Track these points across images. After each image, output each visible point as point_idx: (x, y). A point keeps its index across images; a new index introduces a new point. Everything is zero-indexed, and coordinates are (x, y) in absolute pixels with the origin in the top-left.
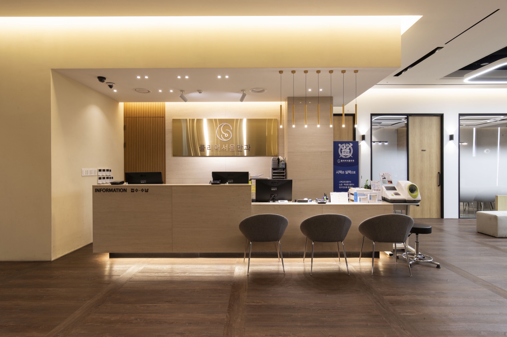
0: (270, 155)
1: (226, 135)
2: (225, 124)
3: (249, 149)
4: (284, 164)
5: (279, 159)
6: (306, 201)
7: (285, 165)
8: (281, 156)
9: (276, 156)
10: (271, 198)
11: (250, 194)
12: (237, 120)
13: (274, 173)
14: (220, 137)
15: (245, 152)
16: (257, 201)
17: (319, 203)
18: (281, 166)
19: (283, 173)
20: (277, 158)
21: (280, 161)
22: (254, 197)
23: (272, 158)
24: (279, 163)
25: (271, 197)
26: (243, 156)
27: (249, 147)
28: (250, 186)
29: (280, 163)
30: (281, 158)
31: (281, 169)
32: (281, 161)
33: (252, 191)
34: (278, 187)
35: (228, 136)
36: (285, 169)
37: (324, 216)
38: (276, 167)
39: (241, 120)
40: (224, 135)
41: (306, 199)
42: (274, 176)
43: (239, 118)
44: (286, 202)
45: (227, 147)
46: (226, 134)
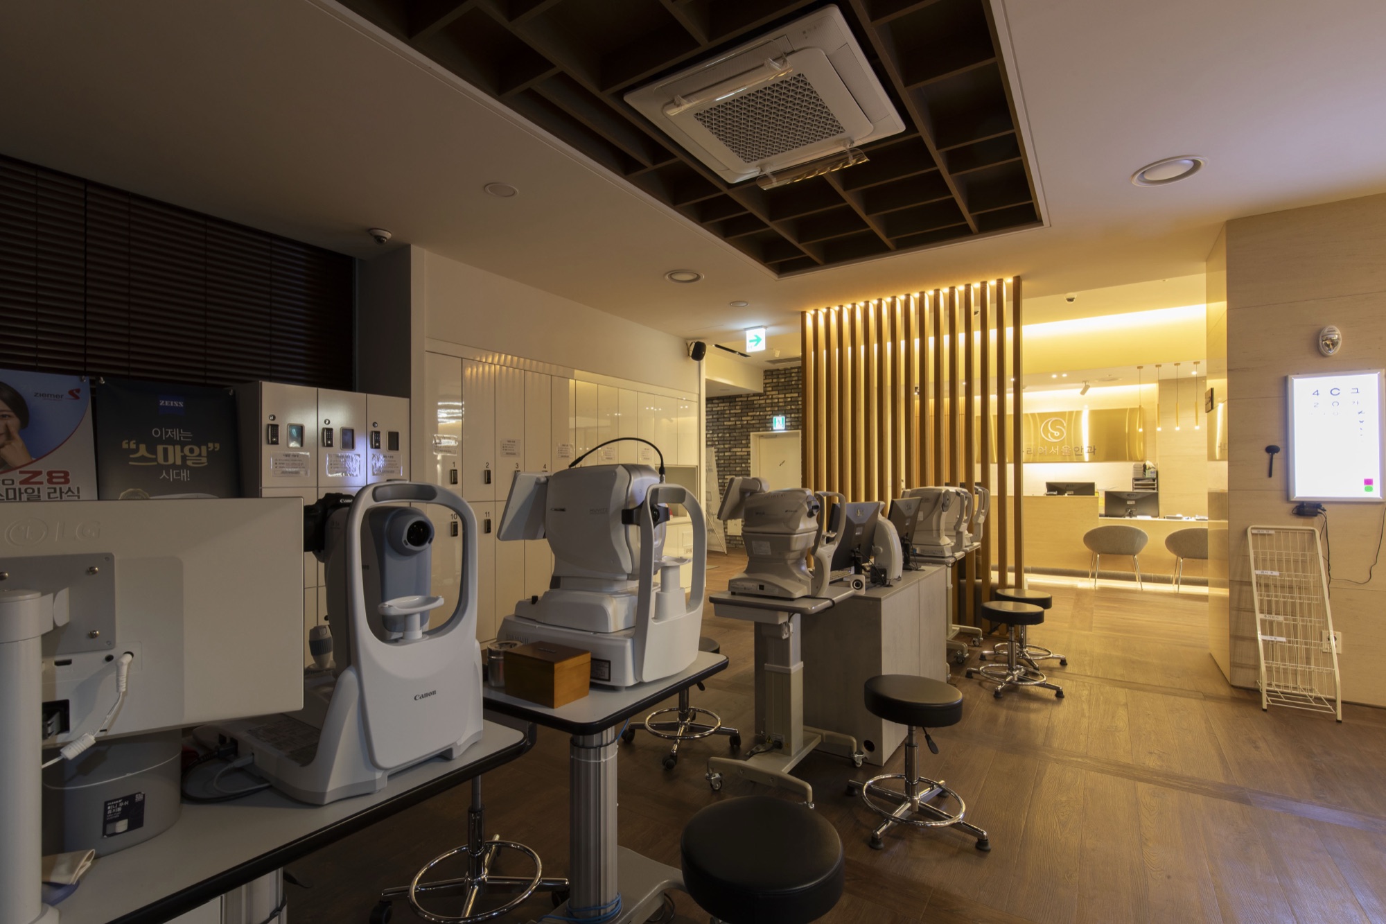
0: (1131, 459)
1: (1057, 434)
2: (1054, 419)
3: (1093, 451)
4: (1154, 472)
5: (1145, 466)
6: (1180, 518)
7: (1155, 474)
8: (1150, 461)
9: (1142, 461)
10: (1128, 513)
11: (1097, 507)
12: (1071, 413)
13: (1136, 485)
14: (1048, 437)
15: (1086, 456)
16: (1106, 515)
17: (1197, 520)
18: (1148, 474)
19: (1154, 485)
20: (1142, 464)
21: (1147, 468)
22: (1102, 511)
23: (1134, 463)
24: (1144, 471)
25: (1126, 511)
26: (1083, 461)
27: (1094, 449)
28: (1098, 498)
29: (1147, 471)
30: (1149, 464)
31: (1148, 479)
32: (1150, 468)
33: (1099, 505)
34: (1136, 500)
35: (1059, 434)
36: (1155, 479)
37: (1194, 529)
38: (1140, 476)
39: (1078, 413)
40: (1052, 435)
41: (1178, 515)
42: (1136, 488)
43: (1074, 409)
44: (1148, 518)
45: (1058, 449)
46: (1055, 433)
